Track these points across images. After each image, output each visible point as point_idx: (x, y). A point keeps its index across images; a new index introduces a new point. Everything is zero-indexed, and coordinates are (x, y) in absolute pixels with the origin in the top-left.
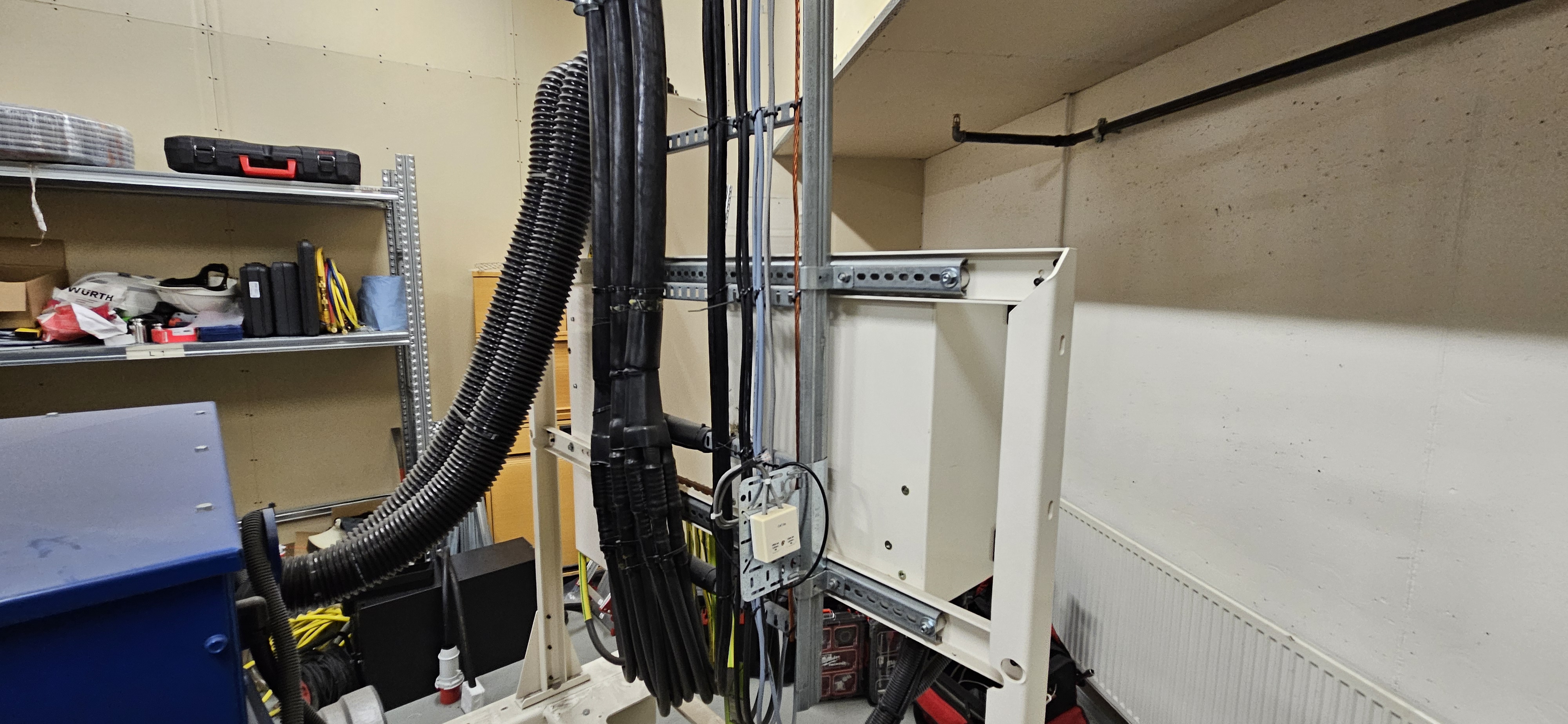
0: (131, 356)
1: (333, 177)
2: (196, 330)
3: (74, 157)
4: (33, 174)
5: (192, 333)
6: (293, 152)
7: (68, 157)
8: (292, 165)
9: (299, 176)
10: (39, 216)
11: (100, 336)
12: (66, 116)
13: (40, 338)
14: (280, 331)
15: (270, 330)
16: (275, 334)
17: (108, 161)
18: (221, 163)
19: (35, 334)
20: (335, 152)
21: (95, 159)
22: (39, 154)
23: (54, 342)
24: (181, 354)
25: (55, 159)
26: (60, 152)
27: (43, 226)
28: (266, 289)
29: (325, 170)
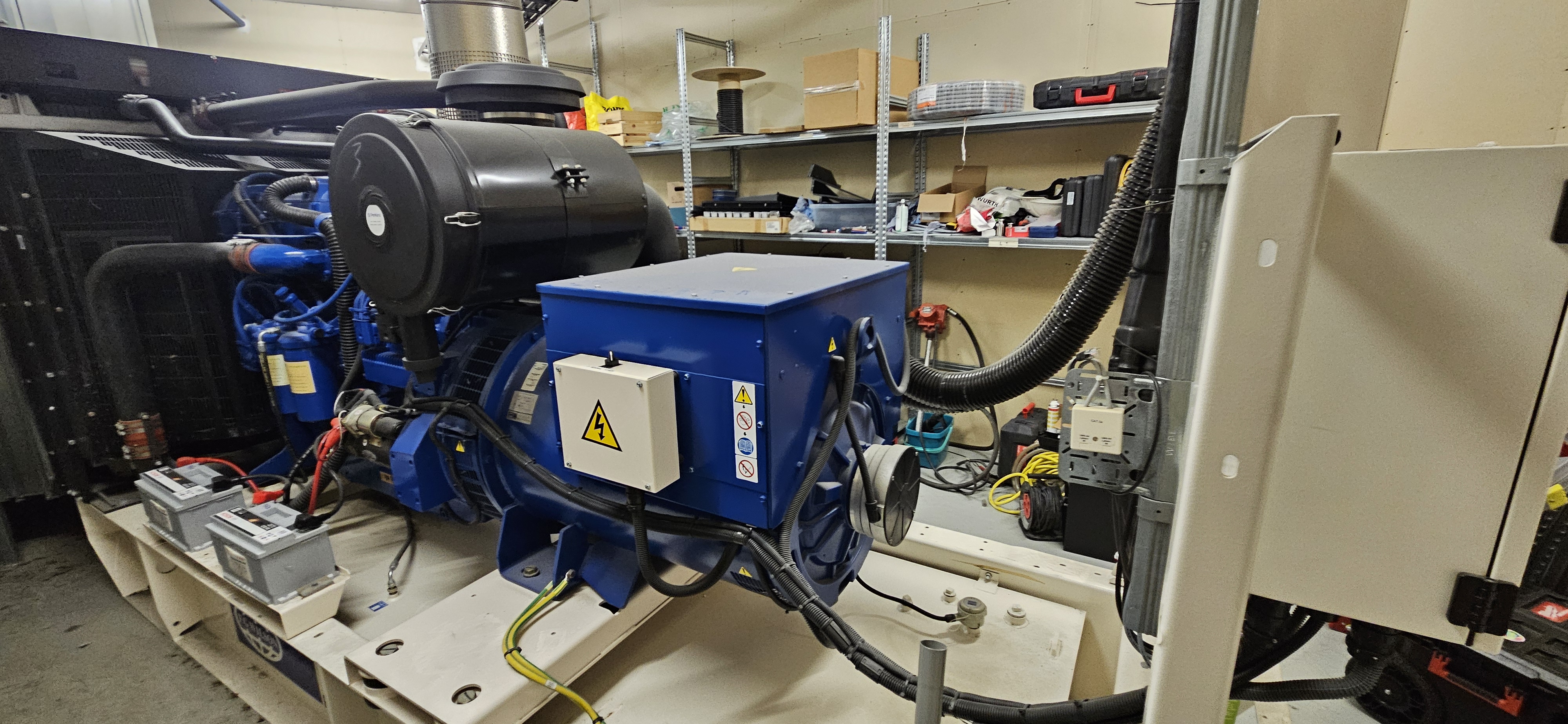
0: (991, 244)
1: (1143, 95)
2: (1029, 229)
3: (985, 110)
4: (965, 124)
5: (1026, 230)
6: (1116, 78)
7: (980, 110)
8: (1112, 89)
9: (1116, 100)
10: (964, 151)
11: (979, 230)
12: (985, 82)
13: (956, 230)
14: (1083, 232)
15: (1075, 231)
16: (1078, 235)
17: (1002, 108)
18: (1063, 98)
19: (953, 227)
20: (1148, 71)
21: (996, 109)
22: (968, 111)
23: (961, 232)
24: (1015, 245)
25: (977, 113)
26: (978, 108)
27: (964, 158)
28: (1079, 197)
29: (1137, 89)
